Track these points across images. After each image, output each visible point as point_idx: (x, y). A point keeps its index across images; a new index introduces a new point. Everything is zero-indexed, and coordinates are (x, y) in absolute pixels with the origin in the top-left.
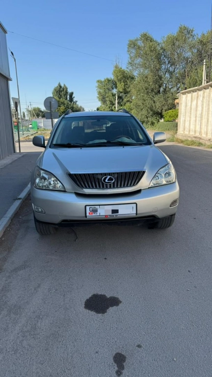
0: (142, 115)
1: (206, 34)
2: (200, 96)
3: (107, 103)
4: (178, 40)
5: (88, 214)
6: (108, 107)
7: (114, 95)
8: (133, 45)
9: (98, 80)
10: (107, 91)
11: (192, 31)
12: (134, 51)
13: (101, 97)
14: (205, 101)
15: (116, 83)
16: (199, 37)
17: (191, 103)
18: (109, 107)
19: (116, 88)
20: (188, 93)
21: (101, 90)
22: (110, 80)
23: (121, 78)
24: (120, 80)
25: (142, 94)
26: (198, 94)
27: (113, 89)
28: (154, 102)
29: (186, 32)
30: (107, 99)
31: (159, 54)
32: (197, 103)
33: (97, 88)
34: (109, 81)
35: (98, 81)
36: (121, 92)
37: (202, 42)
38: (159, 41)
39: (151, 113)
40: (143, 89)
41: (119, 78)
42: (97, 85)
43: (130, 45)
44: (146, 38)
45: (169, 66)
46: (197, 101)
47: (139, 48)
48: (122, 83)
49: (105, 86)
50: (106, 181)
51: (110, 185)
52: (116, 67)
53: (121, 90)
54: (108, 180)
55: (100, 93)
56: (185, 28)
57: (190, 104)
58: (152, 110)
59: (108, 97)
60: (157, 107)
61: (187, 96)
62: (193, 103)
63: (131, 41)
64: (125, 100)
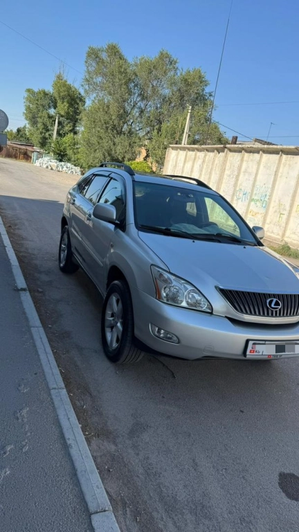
0: (94, 157)
1: (191, 73)
2: (199, 158)
3: (39, 125)
4: (156, 69)
5: (248, 353)
6: (39, 131)
7: (50, 117)
8: (94, 55)
9: (28, 88)
10: (41, 108)
11: (176, 62)
12: (94, 64)
13: (31, 115)
14: (205, 166)
15: (56, 100)
16: (184, 73)
17: (184, 164)
18: (41, 133)
19: (55, 108)
20: (181, 150)
21: (31, 106)
22: (47, 94)
23: (65, 95)
24: (63, 99)
25: (99, 129)
26: (196, 155)
27: (50, 107)
28: (114, 144)
29: (166, 61)
30: (39, 120)
31: (130, 79)
32: (193, 167)
33: (24, 100)
34: (45, 94)
35: (29, 90)
36: (62, 116)
37: (186, 80)
38: (130, 60)
39: (109, 158)
40: (100, 121)
41: (62, 94)
42: (26, 96)
43: (89, 55)
44: (114, 51)
45: (138, 99)
46: (193, 163)
47: (103, 62)
48: (65, 103)
49: (38, 100)
50: (273, 306)
51: (276, 311)
52: (59, 77)
53: (63, 113)
54: (275, 305)
55: (28, 108)
56: (168, 56)
57: (182, 165)
58: (110, 155)
59: (41, 117)
60: (118, 152)
61: (178, 153)
62: (186, 164)
63: (92, 49)
64: (67, 128)
